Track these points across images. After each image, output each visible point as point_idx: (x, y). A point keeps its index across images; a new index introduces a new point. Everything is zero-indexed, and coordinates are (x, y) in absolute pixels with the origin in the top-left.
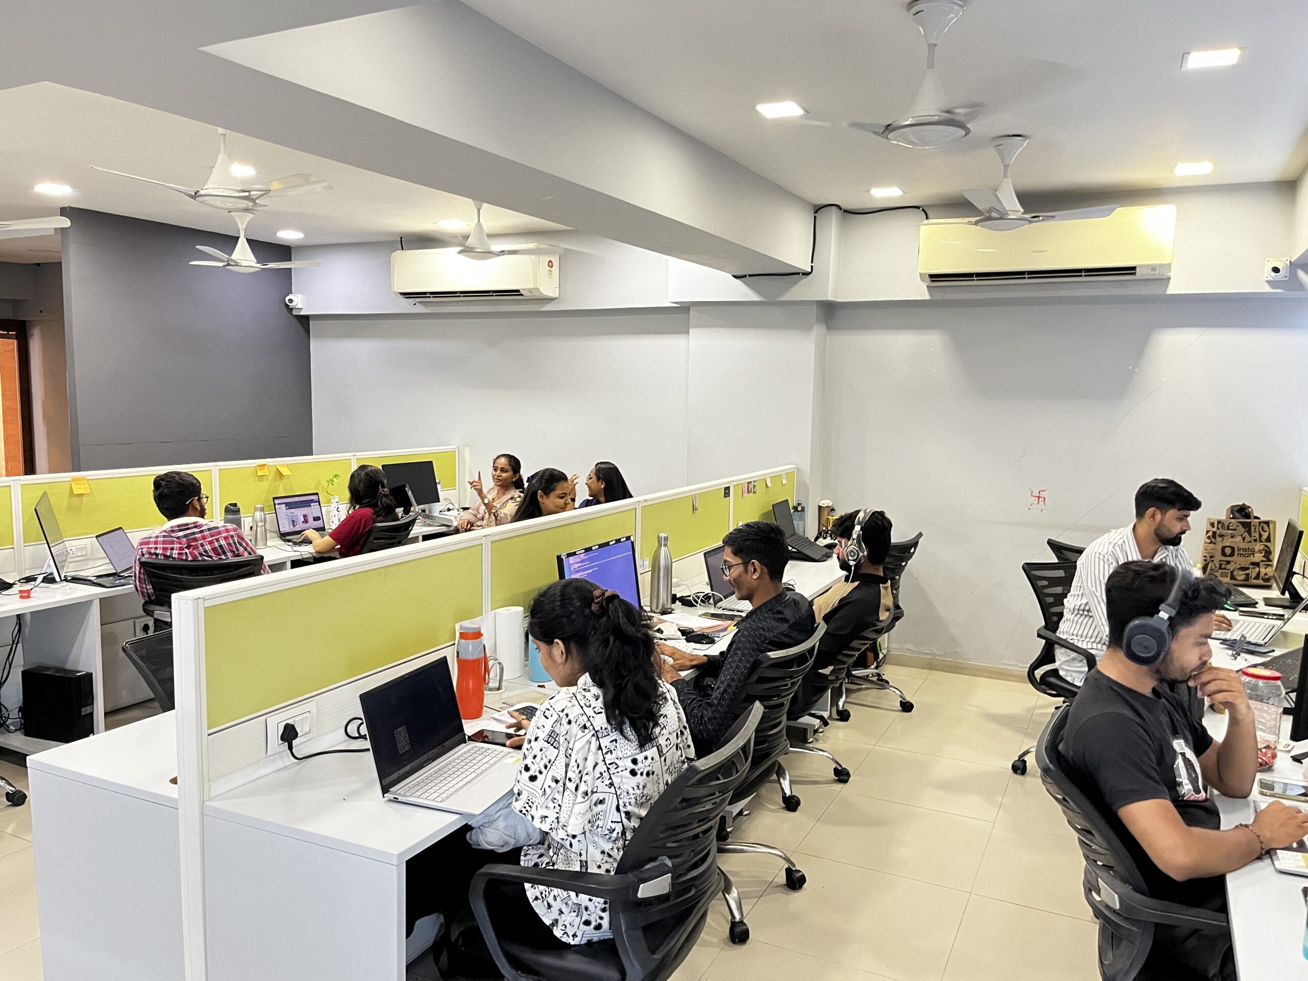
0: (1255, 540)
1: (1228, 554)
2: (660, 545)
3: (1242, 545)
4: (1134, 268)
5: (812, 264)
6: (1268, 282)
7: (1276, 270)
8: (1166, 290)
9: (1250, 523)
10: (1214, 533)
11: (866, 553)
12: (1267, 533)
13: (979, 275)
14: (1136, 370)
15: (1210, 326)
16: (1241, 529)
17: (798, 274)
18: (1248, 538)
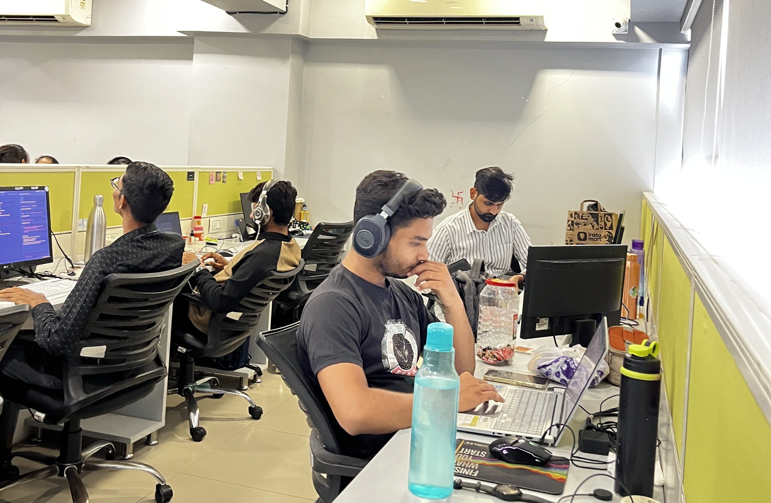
0: (602, 228)
1: (582, 239)
2: (95, 206)
3: (592, 232)
4: (518, 19)
5: (287, 6)
6: (614, 35)
7: (618, 25)
8: (544, 39)
9: (598, 214)
10: (573, 222)
11: (269, 213)
12: (611, 222)
13: (409, 19)
14: (527, 100)
15: (577, 69)
16: (591, 219)
17: (276, 13)
18: (596, 226)
